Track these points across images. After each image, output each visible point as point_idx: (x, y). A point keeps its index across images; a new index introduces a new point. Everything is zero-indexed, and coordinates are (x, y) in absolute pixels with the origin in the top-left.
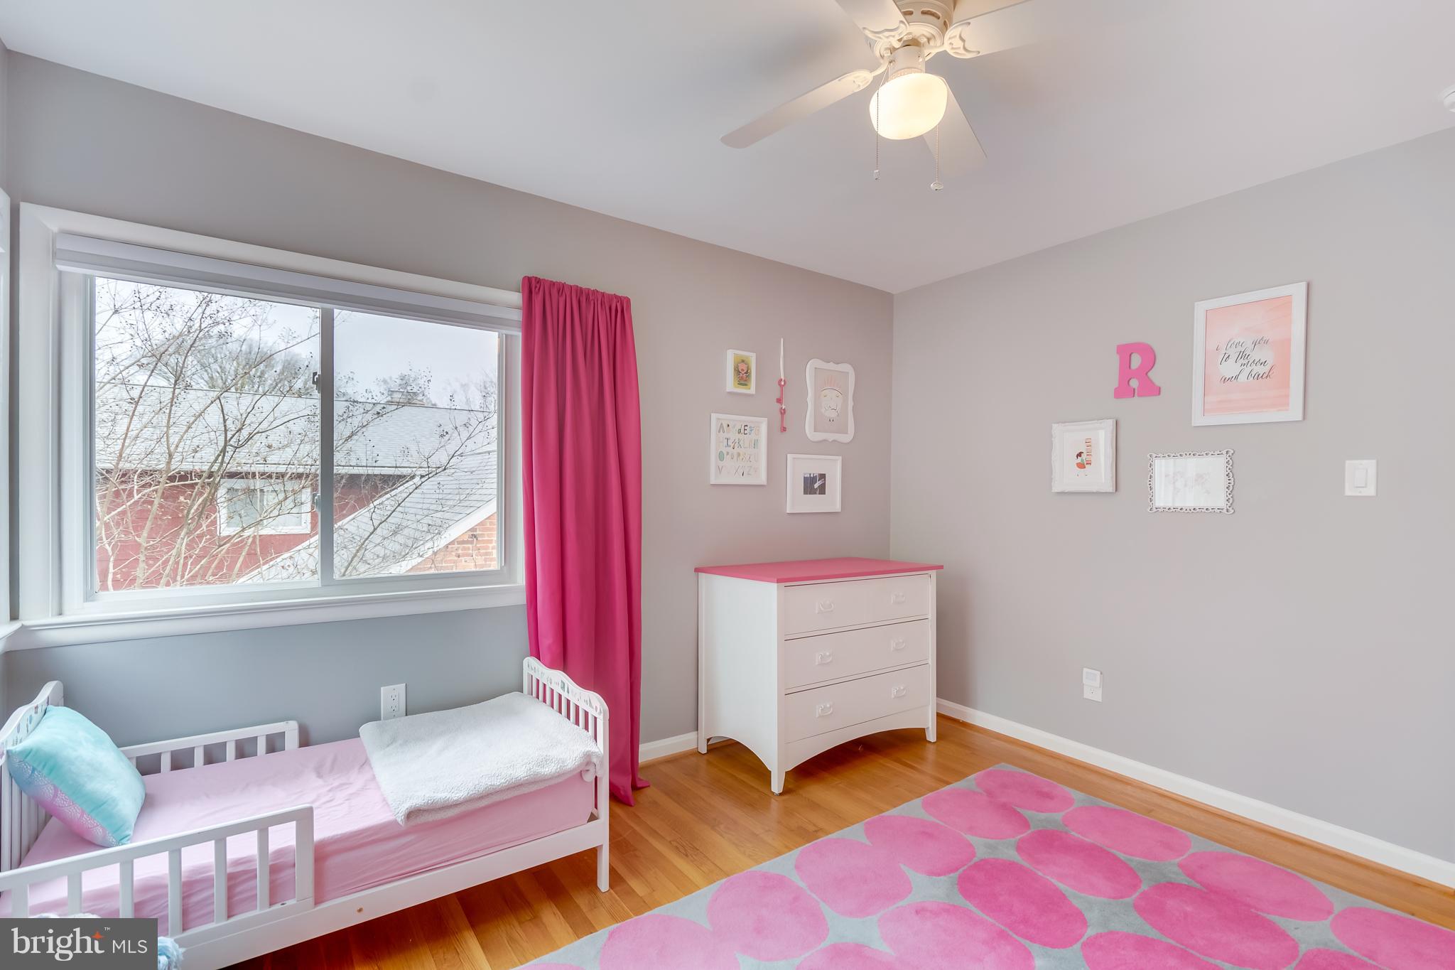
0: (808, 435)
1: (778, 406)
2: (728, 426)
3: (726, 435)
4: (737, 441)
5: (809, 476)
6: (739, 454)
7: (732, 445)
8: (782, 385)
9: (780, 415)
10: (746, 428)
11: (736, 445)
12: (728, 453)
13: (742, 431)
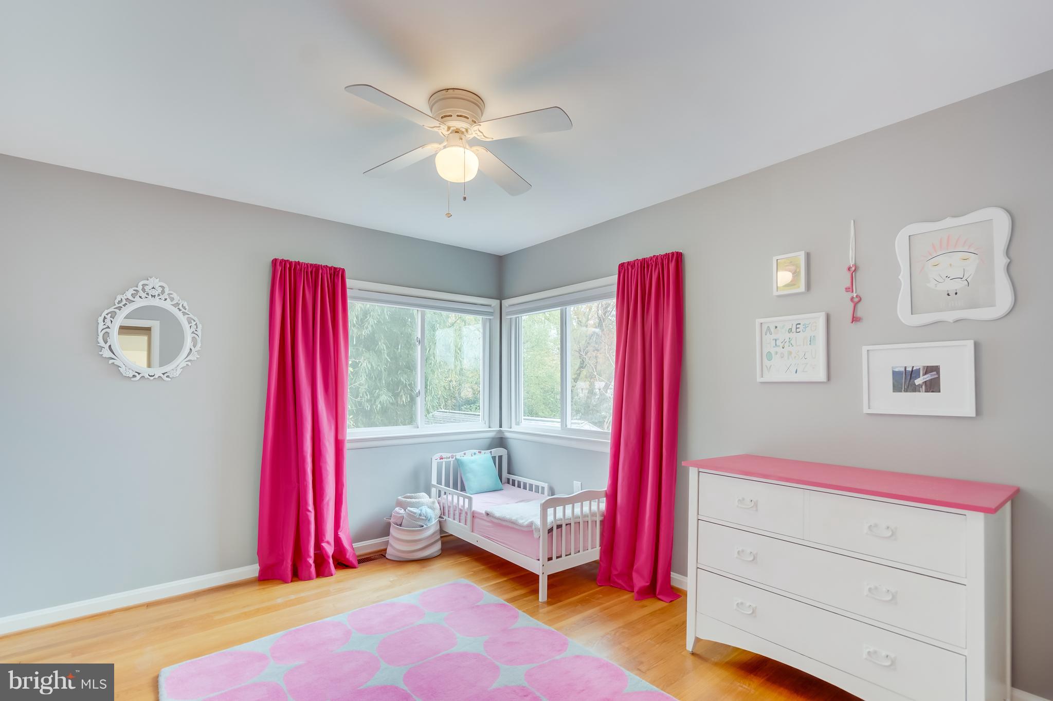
0: (904, 322)
1: (850, 295)
2: (776, 327)
3: (774, 336)
4: (787, 340)
5: (903, 369)
6: (790, 353)
7: (781, 345)
8: (853, 271)
9: (852, 305)
10: (798, 326)
11: (786, 345)
12: (776, 353)
13: (794, 329)
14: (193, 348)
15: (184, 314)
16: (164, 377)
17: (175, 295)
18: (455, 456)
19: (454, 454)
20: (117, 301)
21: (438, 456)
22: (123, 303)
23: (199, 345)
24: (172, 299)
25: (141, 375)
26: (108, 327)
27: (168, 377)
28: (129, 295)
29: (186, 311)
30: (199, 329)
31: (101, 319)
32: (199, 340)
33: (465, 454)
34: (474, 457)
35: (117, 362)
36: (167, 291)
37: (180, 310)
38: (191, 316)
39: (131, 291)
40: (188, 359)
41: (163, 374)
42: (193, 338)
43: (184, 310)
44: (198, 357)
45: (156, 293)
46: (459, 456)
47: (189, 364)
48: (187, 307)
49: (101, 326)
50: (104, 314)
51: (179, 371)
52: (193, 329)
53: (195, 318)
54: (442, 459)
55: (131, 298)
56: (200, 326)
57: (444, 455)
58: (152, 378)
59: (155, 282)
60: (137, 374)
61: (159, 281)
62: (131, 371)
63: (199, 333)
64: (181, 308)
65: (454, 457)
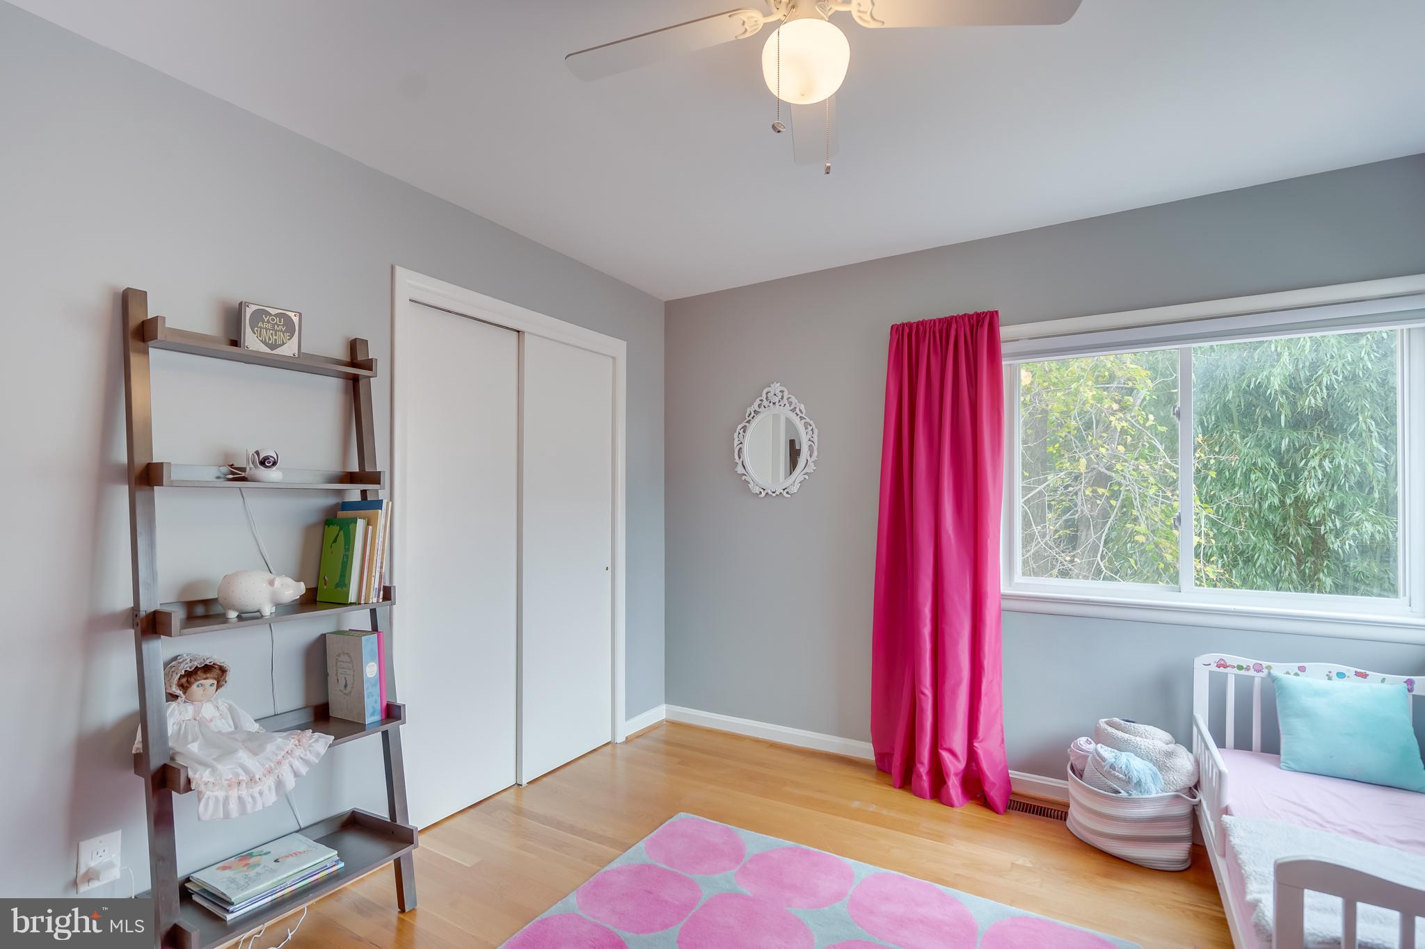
14: (809, 458)
15: (802, 418)
16: (785, 493)
17: (793, 399)
18: (1269, 668)
19: (1265, 664)
20: (747, 415)
21: (1213, 657)
22: (751, 416)
23: (815, 453)
24: (790, 403)
25: (765, 492)
26: (741, 443)
27: (787, 493)
28: (755, 406)
29: (803, 415)
30: (815, 436)
31: (736, 435)
32: (815, 448)
33: (1302, 669)
34: (1337, 683)
35: (748, 479)
36: (786, 394)
37: (797, 415)
38: (808, 420)
39: (758, 402)
40: (805, 471)
41: (784, 490)
42: (810, 446)
43: (800, 415)
44: (815, 468)
45: (776, 400)
46: (1278, 670)
47: (807, 477)
48: (804, 411)
49: (736, 442)
50: (738, 429)
51: (797, 486)
52: (809, 436)
53: (811, 422)
54: (1225, 666)
55: (757, 409)
56: (816, 431)
57: (1230, 659)
58: (774, 495)
59: (776, 387)
60: (762, 491)
61: (780, 386)
62: (757, 488)
63: (816, 439)
64: (799, 413)
65: (1266, 671)
